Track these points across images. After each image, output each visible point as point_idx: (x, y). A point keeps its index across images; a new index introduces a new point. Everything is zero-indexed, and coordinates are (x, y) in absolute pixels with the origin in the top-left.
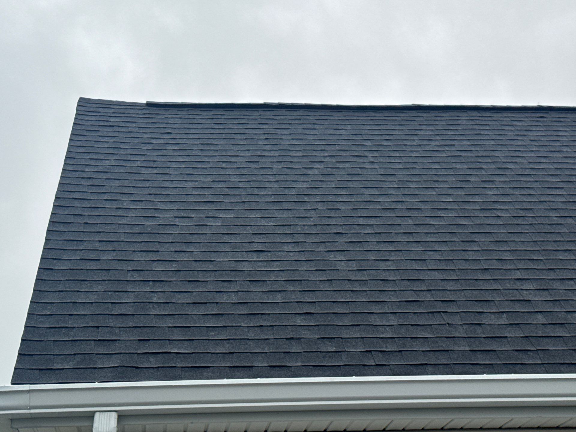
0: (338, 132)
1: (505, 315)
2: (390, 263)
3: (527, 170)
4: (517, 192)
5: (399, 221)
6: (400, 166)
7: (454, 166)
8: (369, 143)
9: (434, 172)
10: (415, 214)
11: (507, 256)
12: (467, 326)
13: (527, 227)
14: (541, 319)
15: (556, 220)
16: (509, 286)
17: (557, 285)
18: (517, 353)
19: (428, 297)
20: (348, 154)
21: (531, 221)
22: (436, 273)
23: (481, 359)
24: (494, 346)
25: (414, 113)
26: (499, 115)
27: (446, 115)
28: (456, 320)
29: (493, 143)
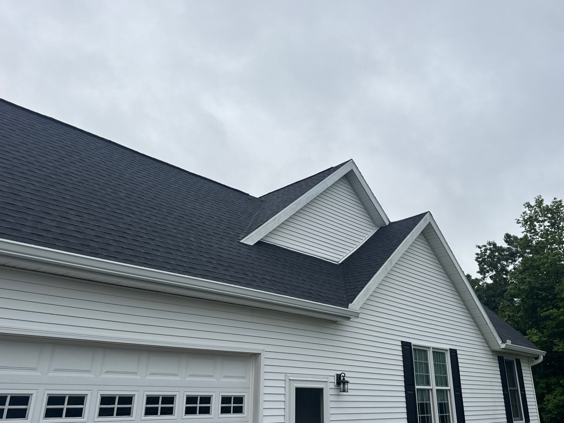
0: (5, 114)
1: (55, 222)
2: (6, 183)
3: (93, 164)
4: (85, 172)
5: (19, 166)
6: (32, 142)
7: (59, 151)
8: (20, 126)
9: (47, 150)
10: (30, 165)
11: (68, 197)
12: (34, 222)
13: (82, 188)
14: (72, 228)
15: (97, 189)
16: (62, 210)
17: (86, 216)
18: (53, 239)
19: (20, 204)
20: (6, 126)
21: (85, 186)
22: (29, 194)
23: (35, 238)
24: (44, 234)
25: (50, 122)
26: (90, 137)
27: (66, 128)
28: (30, 218)
29: (82, 148)
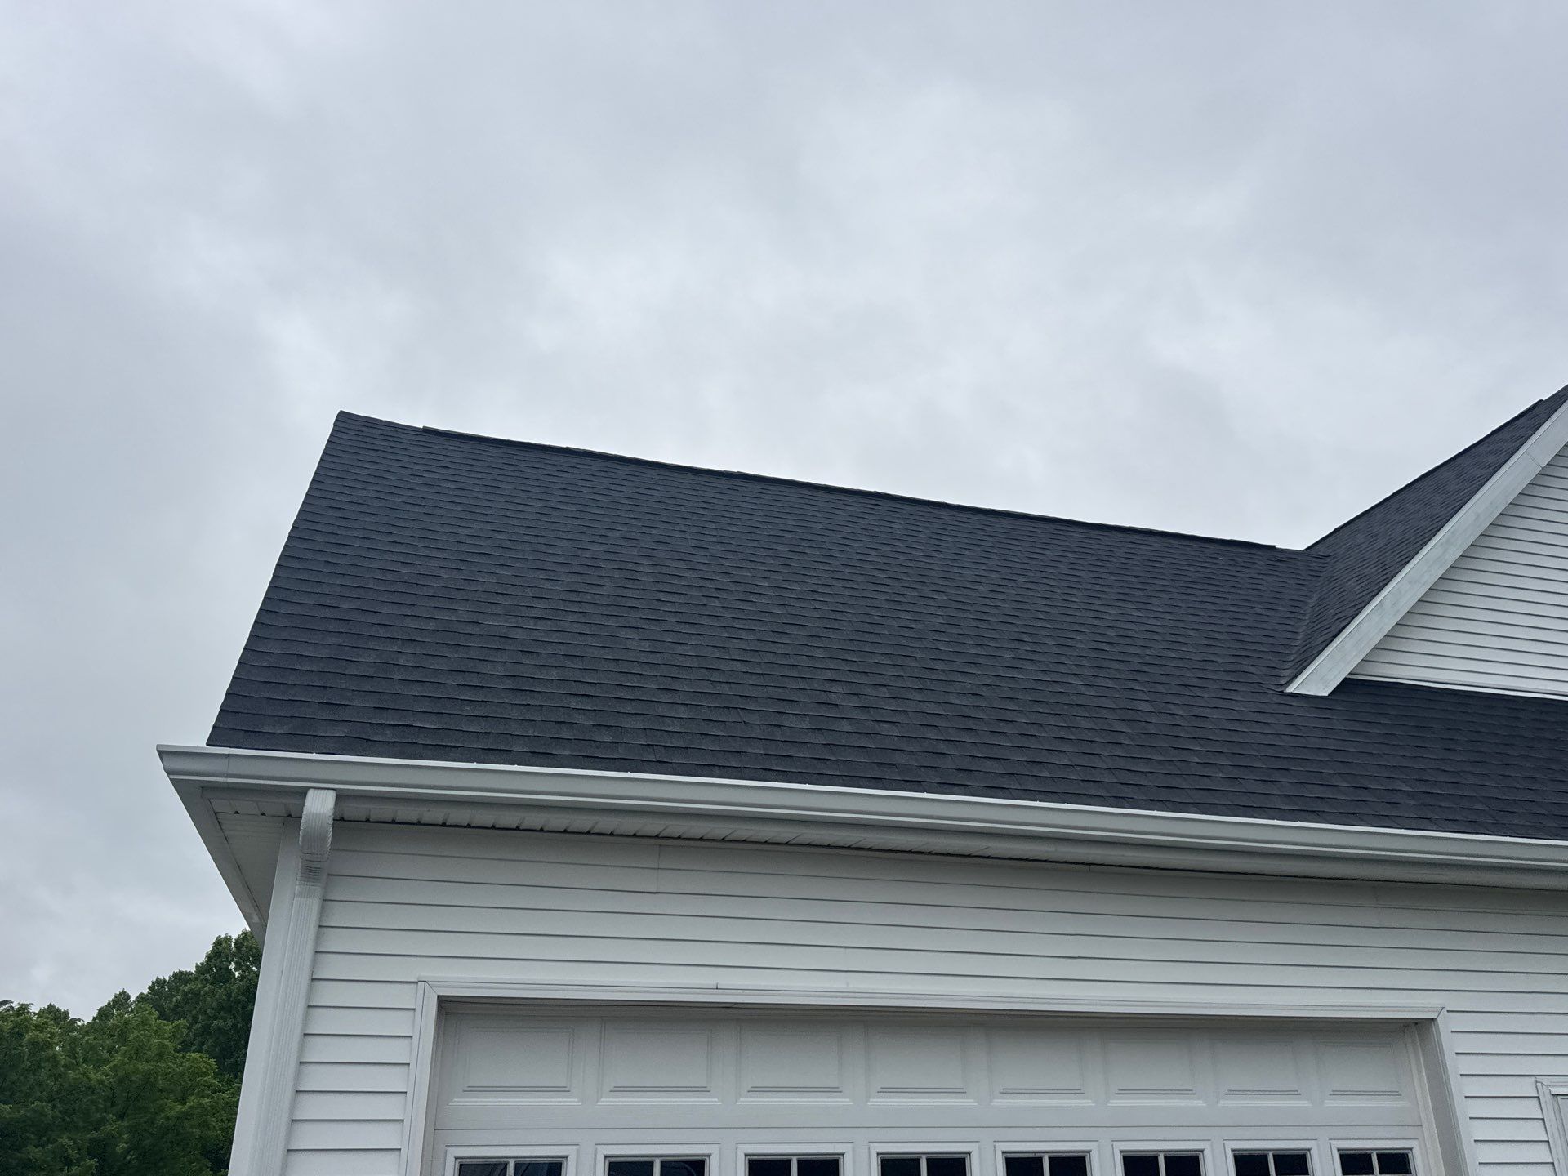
0: (649, 492)
1: (808, 719)
2: (688, 647)
3: (853, 561)
4: (840, 584)
5: (704, 601)
6: (714, 540)
7: (775, 547)
8: (682, 509)
9: (751, 551)
10: (724, 595)
11: (819, 653)
12: (765, 727)
13: (845, 623)
14: (846, 726)
15: (877, 620)
16: (816, 686)
17: (869, 691)
18: (815, 762)
19: (726, 690)
20: (657, 518)
21: (850, 617)
22: (739, 664)
23: (775, 765)
24: (792, 751)
25: (739, 482)
26: (830, 496)
27: (774, 489)
28: (755, 719)
29: (821, 526)
